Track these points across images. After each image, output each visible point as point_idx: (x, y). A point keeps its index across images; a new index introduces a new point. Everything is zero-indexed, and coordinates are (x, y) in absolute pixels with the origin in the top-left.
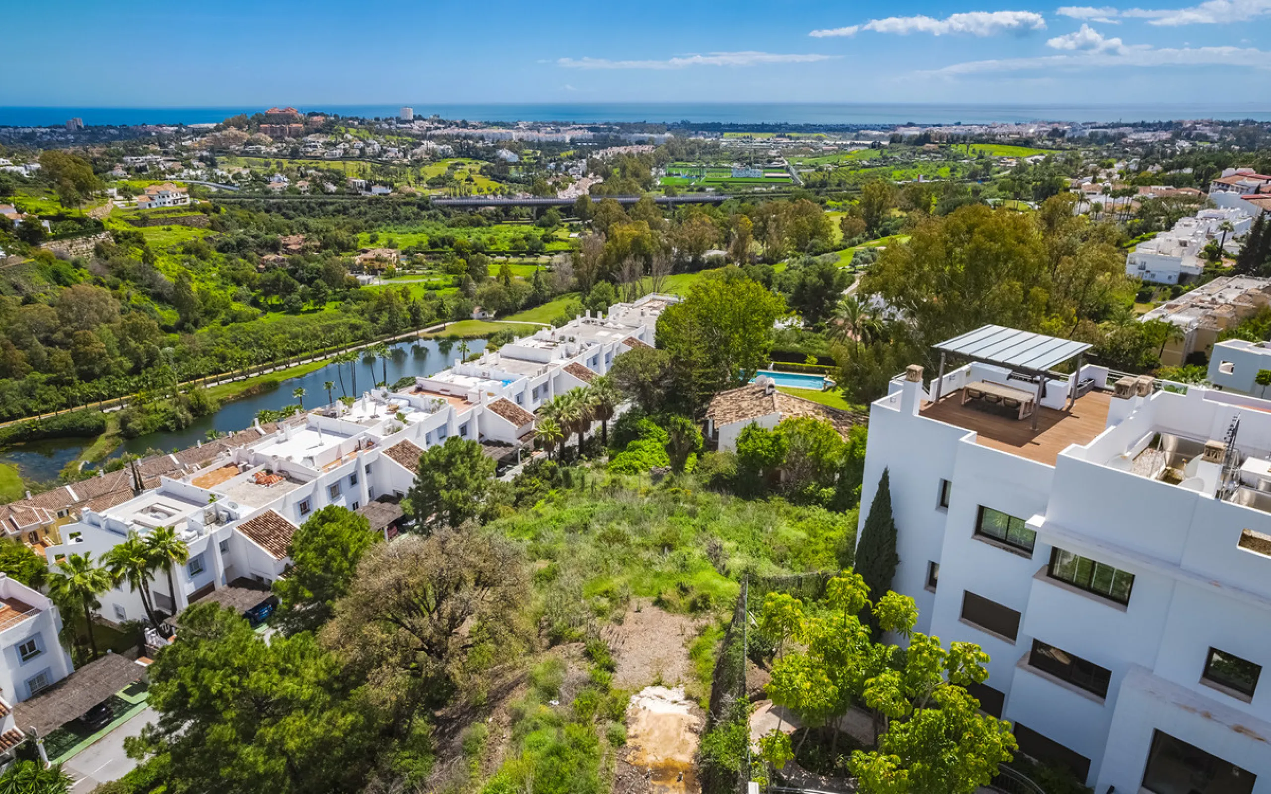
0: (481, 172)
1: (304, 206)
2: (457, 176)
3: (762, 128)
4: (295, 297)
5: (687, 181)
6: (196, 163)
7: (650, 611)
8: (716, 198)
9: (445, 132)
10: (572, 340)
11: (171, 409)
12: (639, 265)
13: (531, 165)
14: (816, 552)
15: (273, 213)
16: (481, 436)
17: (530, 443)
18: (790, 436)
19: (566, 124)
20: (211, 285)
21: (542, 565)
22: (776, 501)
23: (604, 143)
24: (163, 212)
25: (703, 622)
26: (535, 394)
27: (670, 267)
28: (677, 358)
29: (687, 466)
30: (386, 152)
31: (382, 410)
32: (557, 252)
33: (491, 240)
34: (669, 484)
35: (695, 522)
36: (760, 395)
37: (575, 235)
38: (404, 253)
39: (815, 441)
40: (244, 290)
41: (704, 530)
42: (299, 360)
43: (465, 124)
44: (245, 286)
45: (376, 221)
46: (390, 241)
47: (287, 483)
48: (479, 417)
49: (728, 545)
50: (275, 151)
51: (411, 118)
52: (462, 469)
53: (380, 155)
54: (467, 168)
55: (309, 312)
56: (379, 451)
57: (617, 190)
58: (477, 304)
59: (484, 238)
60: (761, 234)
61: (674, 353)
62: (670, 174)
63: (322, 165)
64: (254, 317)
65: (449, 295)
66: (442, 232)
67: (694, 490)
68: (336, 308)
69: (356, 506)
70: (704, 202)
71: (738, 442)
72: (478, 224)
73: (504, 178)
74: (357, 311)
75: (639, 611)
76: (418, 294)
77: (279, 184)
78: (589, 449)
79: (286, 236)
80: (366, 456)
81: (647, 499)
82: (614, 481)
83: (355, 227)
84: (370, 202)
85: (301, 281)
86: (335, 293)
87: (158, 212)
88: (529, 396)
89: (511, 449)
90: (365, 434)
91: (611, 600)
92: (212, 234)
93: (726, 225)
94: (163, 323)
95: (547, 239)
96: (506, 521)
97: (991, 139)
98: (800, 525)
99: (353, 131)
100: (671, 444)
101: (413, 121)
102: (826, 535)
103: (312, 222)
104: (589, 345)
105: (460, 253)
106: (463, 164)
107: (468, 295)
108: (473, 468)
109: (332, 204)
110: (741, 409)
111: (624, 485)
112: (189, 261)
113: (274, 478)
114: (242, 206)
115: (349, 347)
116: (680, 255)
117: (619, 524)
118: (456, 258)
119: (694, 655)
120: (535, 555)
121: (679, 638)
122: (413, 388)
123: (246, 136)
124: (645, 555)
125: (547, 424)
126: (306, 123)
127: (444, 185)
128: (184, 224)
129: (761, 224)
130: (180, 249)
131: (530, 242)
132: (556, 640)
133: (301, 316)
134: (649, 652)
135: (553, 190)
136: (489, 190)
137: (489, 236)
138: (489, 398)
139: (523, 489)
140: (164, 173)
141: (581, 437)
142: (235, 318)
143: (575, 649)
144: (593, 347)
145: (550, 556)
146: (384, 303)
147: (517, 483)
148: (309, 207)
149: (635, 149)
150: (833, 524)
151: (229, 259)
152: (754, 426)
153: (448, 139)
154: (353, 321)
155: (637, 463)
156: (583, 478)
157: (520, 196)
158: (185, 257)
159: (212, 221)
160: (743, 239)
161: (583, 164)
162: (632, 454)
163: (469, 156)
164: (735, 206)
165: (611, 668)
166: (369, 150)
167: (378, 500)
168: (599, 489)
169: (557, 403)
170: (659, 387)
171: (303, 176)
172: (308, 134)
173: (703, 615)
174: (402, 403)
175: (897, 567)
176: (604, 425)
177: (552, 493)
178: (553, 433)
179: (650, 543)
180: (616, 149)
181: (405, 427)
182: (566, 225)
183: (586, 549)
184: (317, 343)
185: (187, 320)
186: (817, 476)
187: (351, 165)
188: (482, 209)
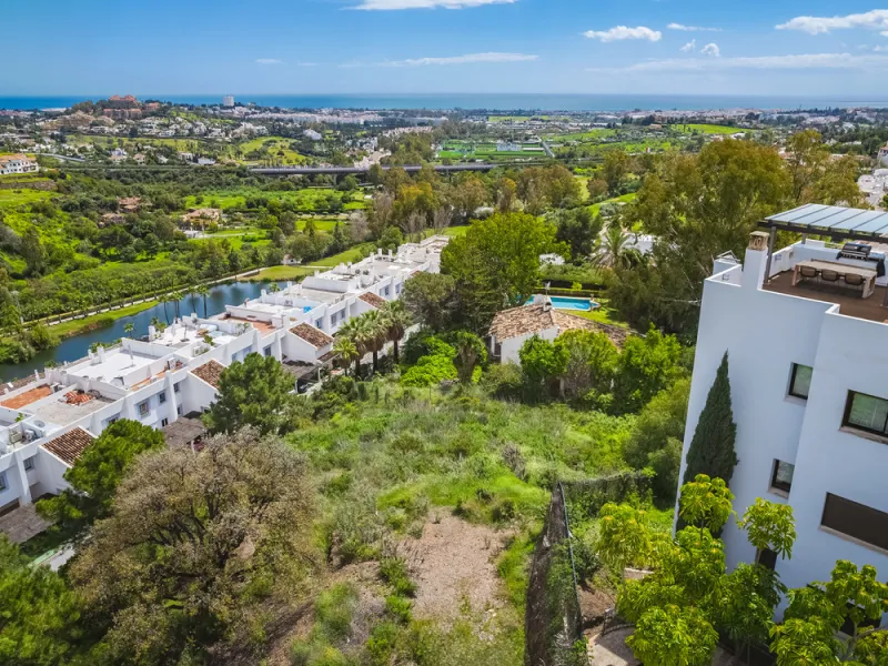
0: (290, 148)
1: (140, 175)
2: (270, 150)
3: (519, 113)
4: (130, 248)
5: (460, 154)
6: (47, 140)
7: (450, 522)
8: (485, 166)
9: (261, 116)
10: (366, 273)
11: (15, 344)
12: (423, 219)
13: (332, 142)
14: (602, 454)
15: (113, 180)
16: (284, 357)
17: (329, 363)
18: (569, 347)
19: (361, 110)
20: (57, 238)
21: (336, 474)
22: (558, 407)
23: (391, 125)
24: (14, 178)
25: (509, 533)
26: (334, 318)
27: (449, 221)
28: (461, 281)
29: (473, 378)
30: (211, 131)
31: (192, 335)
32: (353, 210)
33: (298, 201)
34: (458, 394)
35: (487, 427)
36: (538, 312)
37: (369, 197)
38: (225, 212)
39: (593, 351)
40: (86, 243)
41: (495, 435)
42: (131, 302)
43: (277, 110)
44: (86, 240)
45: (202, 186)
46: (213, 202)
47: (97, 402)
48: (282, 339)
49: (524, 449)
50: (117, 130)
51: (232, 104)
52: (260, 383)
53: (205, 134)
54: (279, 145)
55: (142, 260)
56: (187, 371)
57: (403, 161)
58: (287, 253)
59: (293, 199)
60: (523, 193)
61: (458, 277)
62: (445, 149)
63: (157, 142)
64: (94, 266)
65: (263, 246)
66: (257, 194)
67: (483, 399)
68: (166, 257)
69: (165, 422)
70: (474, 170)
71: (521, 354)
72: (288, 188)
73: (310, 152)
74: (184, 259)
75: (438, 522)
76: (236, 245)
77: (118, 156)
78: (382, 366)
79: (123, 198)
80: (175, 376)
81: (438, 409)
82: (406, 393)
83: (184, 191)
84: (196, 171)
85: (136, 235)
86: (165, 245)
87: (10, 178)
88: (328, 322)
89: (311, 369)
90: (174, 356)
91: (408, 511)
92: (58, 196)
93: (494, 187)
94: (11, 271)
95: (345, 200)
96: (303, 433)
97: (702, 121)
98: (583, 429)
99: (183, 115)
100: (459, 357)
101: (234, 107)
102: (609, 437)
103: (146, 187)
104: (381, 277)
105: (272, 211)
106: (275, 142)
107: (279, 245)
108: (272, 383)
109: (164, 172)
110: (521, 324)
111: (415, 395)
112: (37, 219)
113: (84, 397)
114: (86, 174)
115: (176, 290)
116: (457, 210)
117: (412, 431)
118: (269, 216)
119: (503, 571)
120: (329, 465)
121: (484, 552)
122: (223, 315)
123: (92, 119)
124: (440, 462)
125: (344, 343)
126: (143, 108)
127: (259, 158)
128: (33, 188)
129: (522, 186)
130: (29, 209)
131: (332, 203)
132: (348, 558)
133: (135, 264)
134: (452, 571)
135: (350, 161)
136: (297, 160)
137: (296, 198)
138: (291, 323)
139: (322, 403)
140: (18, 147)
141: (375, 355)
142: (77, 267)
143: (369, 570)
144: (386, 278)
145: (345, 464)
146: (206, 253)
147: (316, 397)
148: (144, 174)
149: (418, 130)
150: (614, 428)
151: (73, 217)
152: (536, 338)
153: (263, 121)
154: (180, 267)
155: (426, 376)
156: (377, 391)
157: (323, 166)
158: (33, 215)
159: (58, 186)
160: (508, 197)
161: (375, 141)
162: (422, 368)
163: (281, 135)
164: (500, 173)
165: (410, 593)
166: (196, 130)
167: (186, 416)
168: (392, 400)
169: (353, 324)
170: (446, 308)
171: (139, 150)
172: (145, 117)
173: (507, 524)
174: (211, 328)
175: (735, 468)
176: (396, 344)
177: (349, 405)
178: (349, 352)
179: (443, 449)
180: (401, 130)
181: (212, 348)
182: (362, 189)
183: (381, 457)
184: (147, 287)
185: (34, 268)
186: (595, 383)
187: (182, 142)
188: (290, 177)
